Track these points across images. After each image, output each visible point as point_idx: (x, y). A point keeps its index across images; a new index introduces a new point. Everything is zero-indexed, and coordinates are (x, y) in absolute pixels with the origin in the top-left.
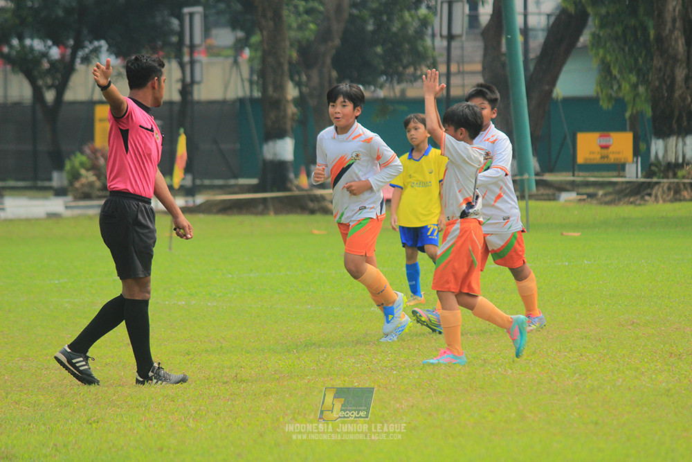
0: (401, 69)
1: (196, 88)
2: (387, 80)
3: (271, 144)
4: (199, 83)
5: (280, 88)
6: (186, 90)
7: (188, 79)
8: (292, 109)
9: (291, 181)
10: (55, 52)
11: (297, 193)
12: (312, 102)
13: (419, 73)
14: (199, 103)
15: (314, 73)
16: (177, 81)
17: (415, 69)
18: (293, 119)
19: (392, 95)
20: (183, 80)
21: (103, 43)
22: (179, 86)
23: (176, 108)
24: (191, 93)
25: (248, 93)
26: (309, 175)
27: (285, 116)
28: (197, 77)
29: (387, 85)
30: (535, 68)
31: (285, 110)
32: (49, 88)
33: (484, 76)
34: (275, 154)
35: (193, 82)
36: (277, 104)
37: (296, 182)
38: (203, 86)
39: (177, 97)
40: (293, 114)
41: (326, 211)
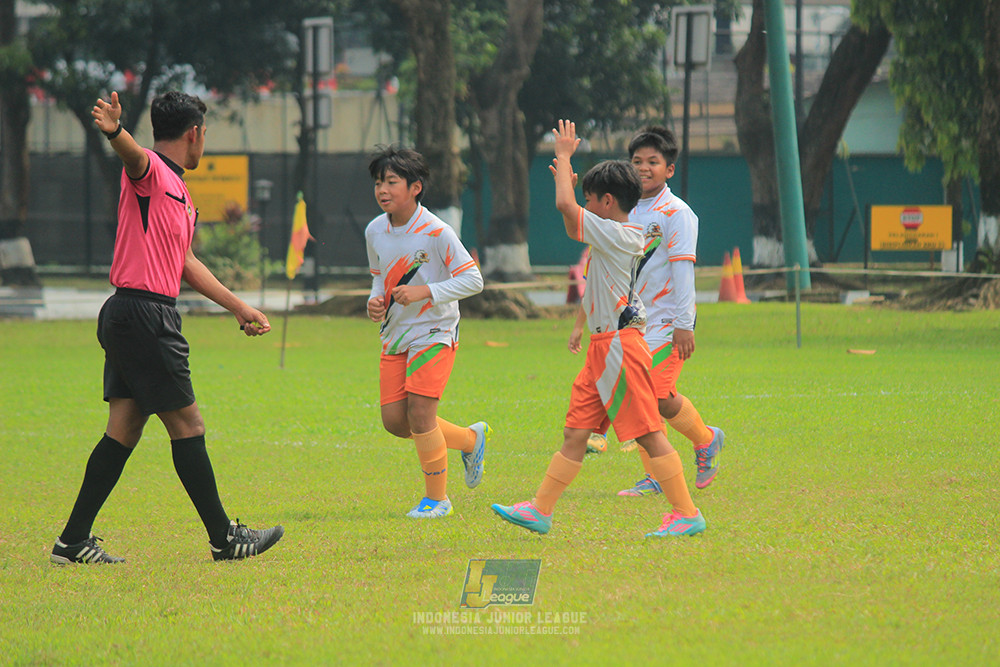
0: (617, 110)
1: (321, 134)
2: (596, 125)
4: (325, 127)
5: (443, 136)
6: (306, 138)
7: (310, 122)
8: (459, 167)
10: (119, 80)
12: (489, 157)
13: (643, 116)
14: (325, 155)
15: (492, 115)
16: (294, 124)
17: (638, 111)
18: (460, 181)
19: (604, 147)
20: (303, 123)
21: (188, 68)
22: (297, 131)
23: (292, 163)
24: (314, 141)
27: (449, 176)
28: (323, 120)
29: (597, 133)
30: (811, 112)
31: (449, 168)
33: (737, 122)
35: (317, 126)
36: (438, 159)
38: (331, 132)
39: (293, 147)
40: (461, 174)
41: (507, 314)
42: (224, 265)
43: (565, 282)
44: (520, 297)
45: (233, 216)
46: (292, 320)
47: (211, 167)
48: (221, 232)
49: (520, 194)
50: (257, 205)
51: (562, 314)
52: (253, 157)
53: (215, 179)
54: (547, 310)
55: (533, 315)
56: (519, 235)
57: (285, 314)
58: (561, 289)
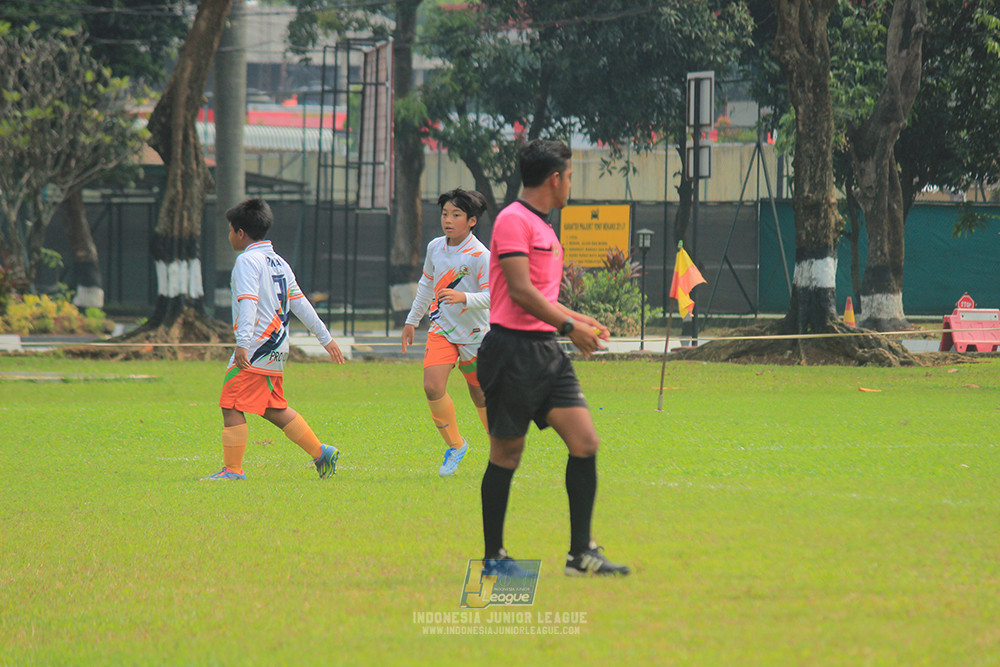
0: (994, 162)
1: (701, 184)
2: (973, 177)
3: (805, 264)
4: (706, 178)
5: (820, 186)
6: (688, 188)
7: (691, 173)
8: (835, 216)
9: (832, 319)
10: (508, 132)
11: (840, 334)
12: (866, 208)
14: (704, 204)
15: (870, 167)
16: (676, 175)
18: (836, 231)
19: (980, 199)
20: (684, 173)
21: (575, 119)
22: (678, 181)
23: (673, 211)
24: (695, 191)
25: (774, 194)
26: (858, 310)
27: (826, 226)
28: (704, 171)
29: (974, 185)
31: (826, 217)
32: (499, 181)
34: (810, 279)
35: (698, 176)
36: (816, 209)
37: (839, 319)
38: (710, 183)
39: (674, 196)
40: (839, 224)
41: (881, 361)
42: (606, 310)
43: (939, 330)
44: (894, 345)
45: (615, 264)
46: (670, 364)
47: (595, 216)
48: (604, 278)
49: (896, 243)
50: (638, 252)
51: (936, 361)
52: (634, 205)
53: (598, 226)
54: (920, 357)
55: (907, 363)
56: (894, 284)
57: (663, 358)
58: (934, 337)
